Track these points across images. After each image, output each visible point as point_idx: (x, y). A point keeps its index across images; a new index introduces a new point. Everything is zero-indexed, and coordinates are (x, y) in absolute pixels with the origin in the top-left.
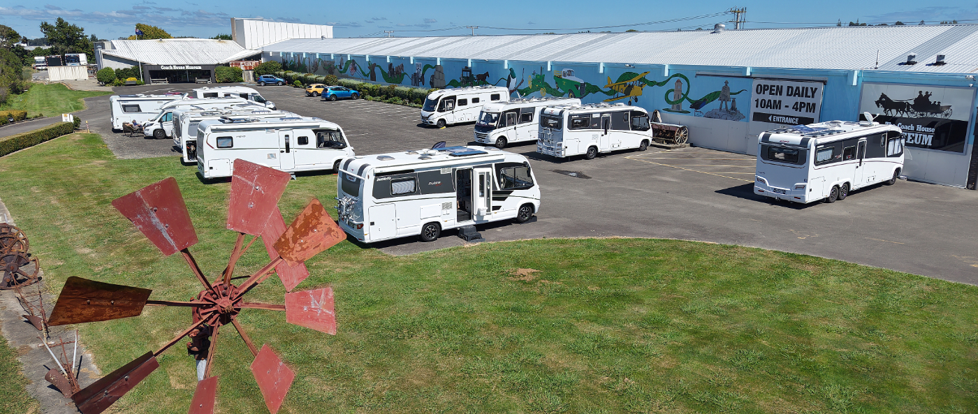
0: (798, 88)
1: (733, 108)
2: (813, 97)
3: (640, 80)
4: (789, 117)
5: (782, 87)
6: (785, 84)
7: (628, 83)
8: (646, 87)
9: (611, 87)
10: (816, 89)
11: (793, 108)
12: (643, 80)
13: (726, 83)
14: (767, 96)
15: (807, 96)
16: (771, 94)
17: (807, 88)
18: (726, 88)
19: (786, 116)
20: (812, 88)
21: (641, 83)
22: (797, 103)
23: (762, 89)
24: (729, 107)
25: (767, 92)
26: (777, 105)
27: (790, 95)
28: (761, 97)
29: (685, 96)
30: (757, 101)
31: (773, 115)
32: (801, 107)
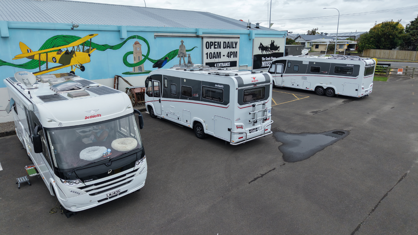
0: (228, 42)
1: (189, 62)
5: (220, 42)
8: (95, 53)
10: (237, 42)
11: (227, 56)
12: (89, 46)
13: (182, 42)
14: (212, 50)
15: (233, 48)
16: (215, 48)
17: (233, 42)
18: (182, 46)
19: (224, 62)
21: (86, 48)
22: (229, 53)
23: (209, 45)
24: (187, 62)
26: (219, 55)
28: (209, 51)
29: (146, 57)
30: (207, 54)
31: (217, 63)
32: (231, 55)
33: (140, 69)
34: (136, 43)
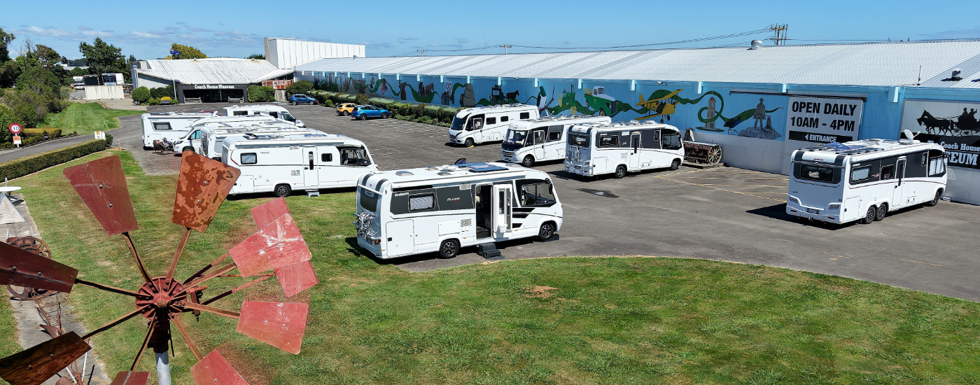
0: (836, 105)
1: (769, 126)
2: (852, 114)
3: (672, 98)
4: (826, 135)
5: (819, 104)
6: (823, 102)
7: (660, 100)
8: (679, 105)
9: (643, 105)
10: (855, 106)
11: (831, 126)
12: (675, 97)
13: (762, 100)
14: (804, 114)
15: (845, 114)
16: (808, 111)
17: (846, 106)
18: (761, 105)
19: (823, 135)
20: (851, 106)
21: (674, 101)
22: (835, 121)
23: (798, 107)
24: (764, 126)
25: (804, 110)
26: (815, 123)
27: (829, 113)
28: (797, 115)
29: (719, 114)
30: (793, 119)
31: (810, 134)
32: (839, 125)
33: (712, 126)
34: (712, 99)
